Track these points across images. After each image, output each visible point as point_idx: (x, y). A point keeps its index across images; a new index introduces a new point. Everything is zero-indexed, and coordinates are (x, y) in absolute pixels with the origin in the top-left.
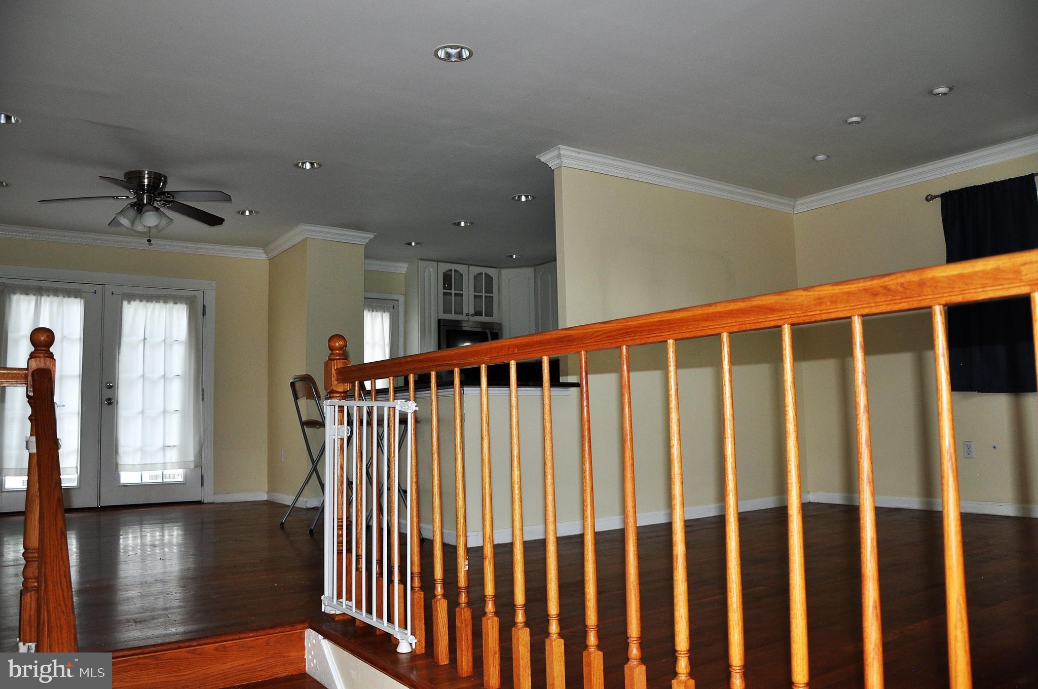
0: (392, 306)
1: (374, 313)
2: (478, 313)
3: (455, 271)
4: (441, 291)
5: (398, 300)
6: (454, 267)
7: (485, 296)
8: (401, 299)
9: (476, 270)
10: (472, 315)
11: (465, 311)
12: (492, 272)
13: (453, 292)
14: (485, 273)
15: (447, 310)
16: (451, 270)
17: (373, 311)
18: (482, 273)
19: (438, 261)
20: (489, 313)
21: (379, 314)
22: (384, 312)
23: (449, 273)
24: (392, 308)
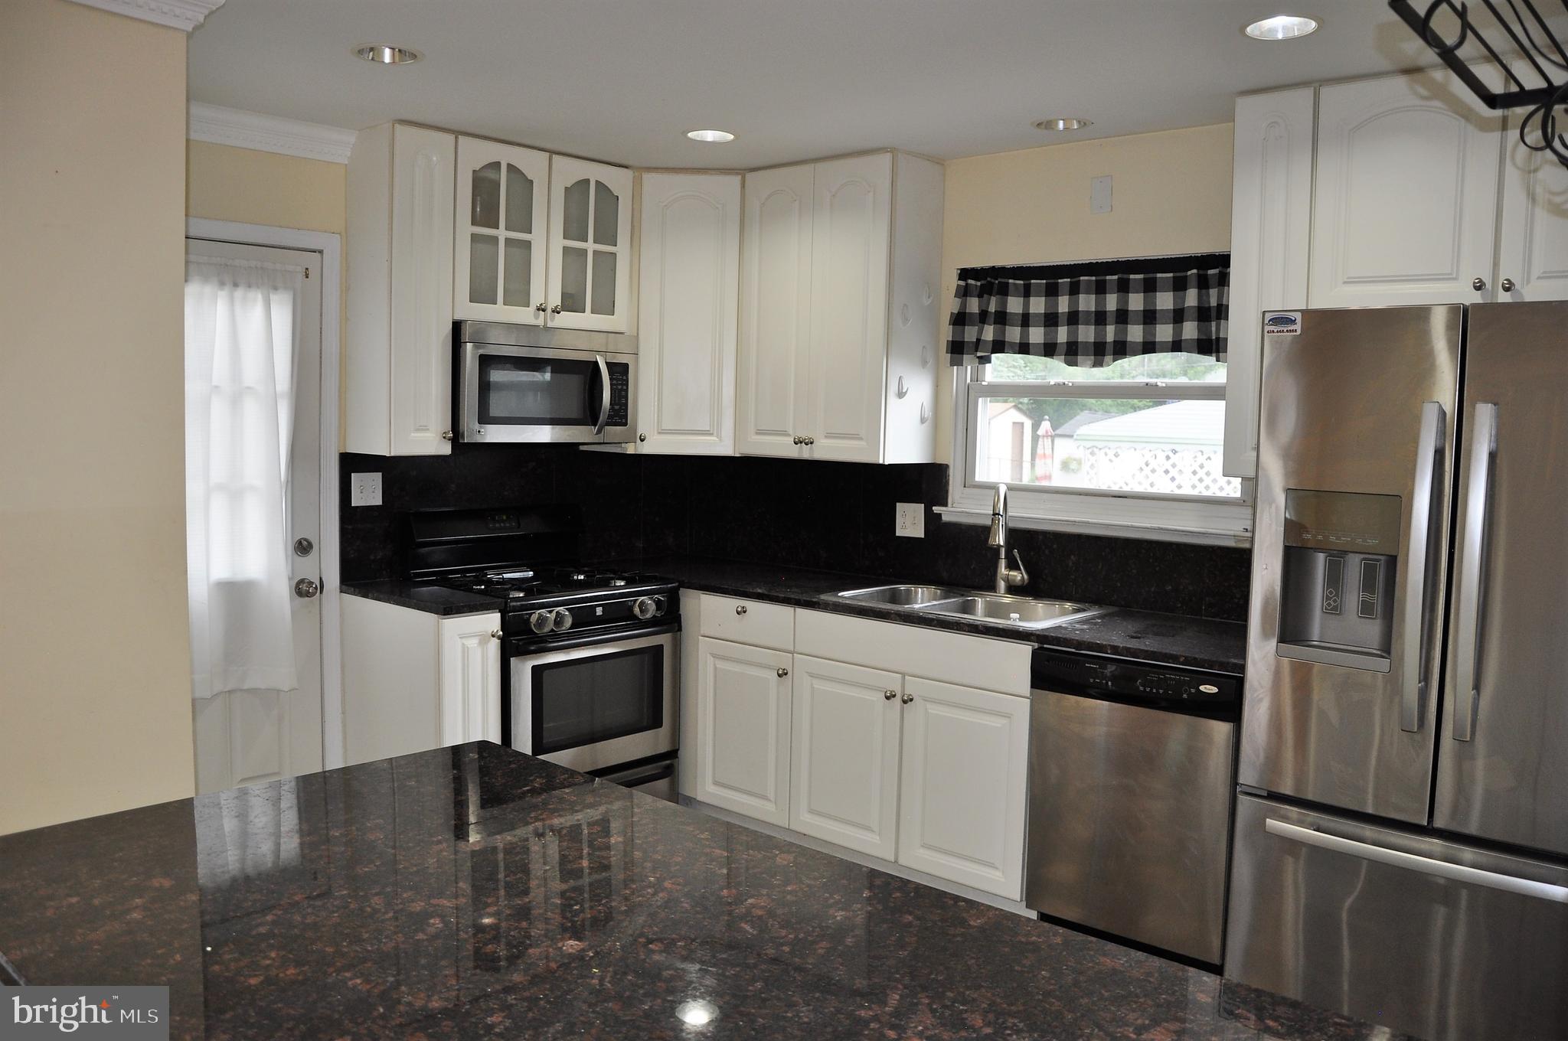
0: (301, 269)
1: (239, 293)
2: (571, 302)
3: (510, 167)
4: (466, 229)
5: (321, 252)
6: (506, 155)
7: (595, 252)
8: (332, 246)
9: (570, 171)
10: (556, 311)
11: (536, 298)
12: (618, 181)
13: (502, 233)
14: (598, 183)
15: (481, 293)
16: (496, 165)
17: (236, 285)
18: (587, 181)
19: (457, 133)
20: (605, 305)
21: (257, 297)
22: (275, 288)
23: (491, 174)
24: (301, 276)
